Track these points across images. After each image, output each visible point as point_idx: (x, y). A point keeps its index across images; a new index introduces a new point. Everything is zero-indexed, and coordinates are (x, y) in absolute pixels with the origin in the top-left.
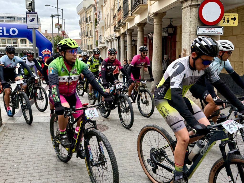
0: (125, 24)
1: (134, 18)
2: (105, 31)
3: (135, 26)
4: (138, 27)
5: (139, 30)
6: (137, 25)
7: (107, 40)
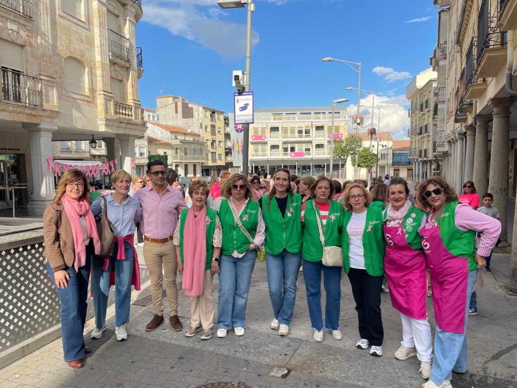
0: (472, 104)
1: (486, 88)
2: (447, 123)
3: (487, 105)
4: (495, 107)
5: (496, 114)
6: (491, 102)
7: (448, 140)
